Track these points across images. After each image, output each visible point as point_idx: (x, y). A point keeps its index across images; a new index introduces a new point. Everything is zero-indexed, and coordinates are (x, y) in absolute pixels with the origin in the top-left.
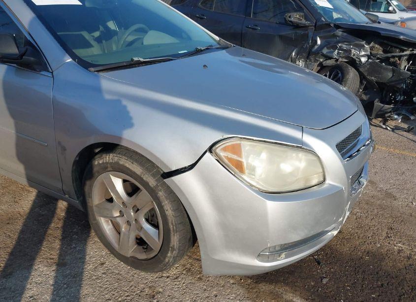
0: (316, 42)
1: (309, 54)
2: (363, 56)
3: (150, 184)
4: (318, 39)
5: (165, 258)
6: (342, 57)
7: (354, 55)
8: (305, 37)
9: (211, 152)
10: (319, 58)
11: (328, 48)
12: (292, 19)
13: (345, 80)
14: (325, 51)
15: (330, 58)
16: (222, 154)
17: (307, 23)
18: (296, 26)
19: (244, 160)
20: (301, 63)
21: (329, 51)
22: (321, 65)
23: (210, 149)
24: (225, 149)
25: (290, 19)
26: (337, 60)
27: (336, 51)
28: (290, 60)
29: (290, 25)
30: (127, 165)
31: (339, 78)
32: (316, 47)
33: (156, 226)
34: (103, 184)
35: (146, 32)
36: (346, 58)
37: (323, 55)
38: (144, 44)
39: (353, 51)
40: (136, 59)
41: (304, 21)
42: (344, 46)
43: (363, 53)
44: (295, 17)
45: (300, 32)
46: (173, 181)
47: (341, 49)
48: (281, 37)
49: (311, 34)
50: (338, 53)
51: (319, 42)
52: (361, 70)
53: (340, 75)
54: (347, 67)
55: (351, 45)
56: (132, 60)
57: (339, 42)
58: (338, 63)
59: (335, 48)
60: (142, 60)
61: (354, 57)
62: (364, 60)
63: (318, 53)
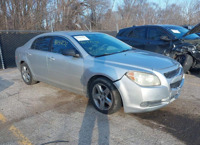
0: (173, 46)
1: (171, 51)
2: (193, 50)
3: (109, 85)
4: (174, 45)
5: (113, 108)
6: (185, 51)
7: (189, 50)
8: (169, 45)
9: (125, 75)
10: (175, 52)
11: (178, 48)
12: (163, 39)
13: (186, 60)
14: (177, 49)
15: (180, 52)
16: (128, 75)
17: (169, 40)
18: (165, 41)
19: (134, 77)
20: (168, 55)
21: (179, 49)
22: (176, 55)
23: (125, 74)
24: (129, 74)
25: (162, 39)
26: (183, 53)
27: (182, 49)
28: (163, 54)
29: (162, 41)
30: (103, 81)
31: (184, 59)
32: (174, 48)
33: (111, 99)
34: (96, 88)
35: (108, 47)
36: (186, 52)
37: (177, 51)
38: (107, 50)
39: (189, 49)
40: (105, 54)
41: (168, 39)
42: (185, 47)
43: (193, 49)
44: (164, 38)
45: (167, 43)
46: (115, 83)
47: (184, 48)
48: (159, 45)
49: (171, 44)
50: (183, 50)
51: (175, 46)
52: (193, 56)
53: (184, 58)
54: (187, 55)
55: (188, 46)
56: (104, 54)
57: (183, 46)
58: (183, 54)
59: (181, 48)
60: (107, 54)
61: (190, 51)
62: (194, 52)
63: (175, 50)
